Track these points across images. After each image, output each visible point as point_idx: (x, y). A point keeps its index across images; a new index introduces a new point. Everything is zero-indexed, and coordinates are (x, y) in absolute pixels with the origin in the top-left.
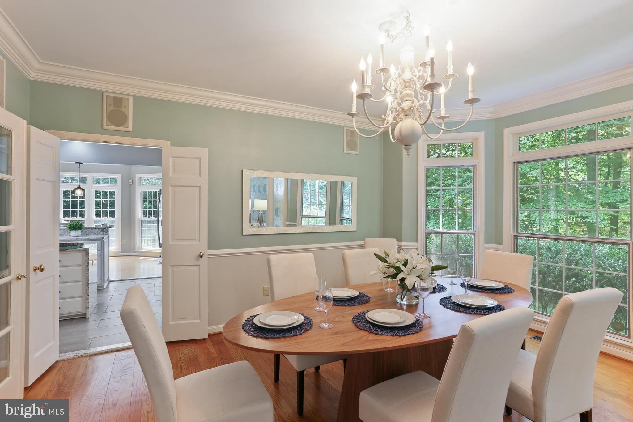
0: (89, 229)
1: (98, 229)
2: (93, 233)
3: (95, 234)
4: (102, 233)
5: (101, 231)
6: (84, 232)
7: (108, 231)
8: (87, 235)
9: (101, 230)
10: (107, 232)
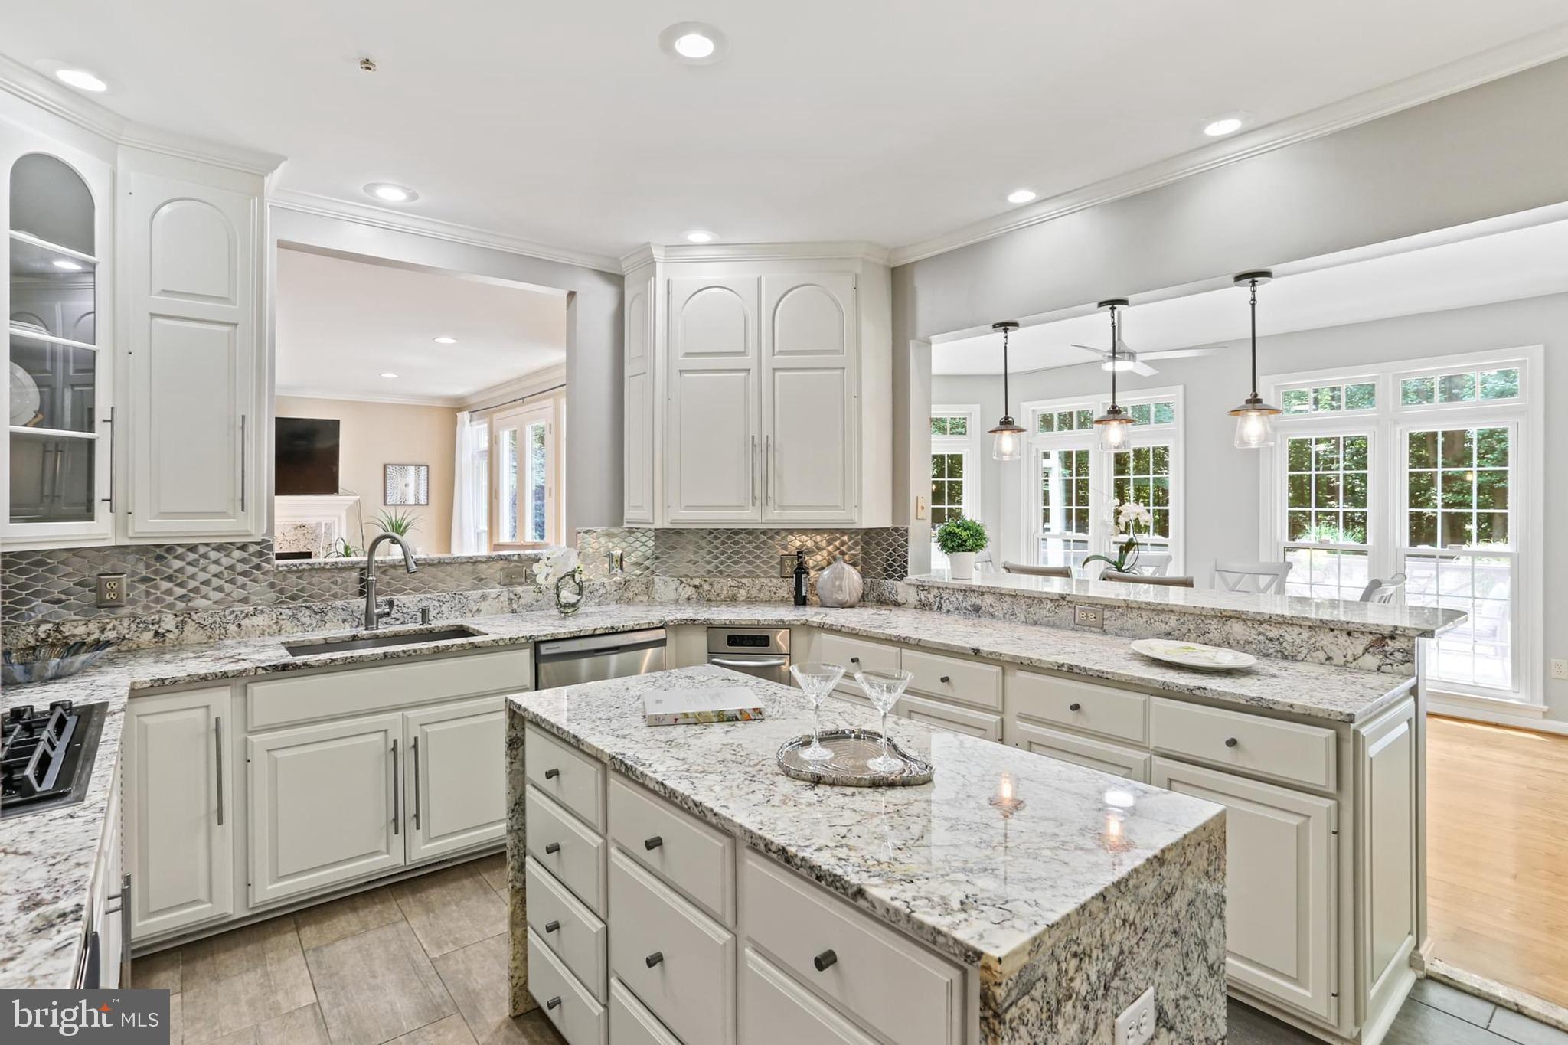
0: (1297, 630)
1: (1349, 634)
2: (1322, 656)
3: (1329, 658)
4: (1371, 661)
5: (1366, 650)
6: (1271, 640)
7: (1408, 656)
8: (1285, 657)
9: (1366, 640)
10: (1403, 662)
